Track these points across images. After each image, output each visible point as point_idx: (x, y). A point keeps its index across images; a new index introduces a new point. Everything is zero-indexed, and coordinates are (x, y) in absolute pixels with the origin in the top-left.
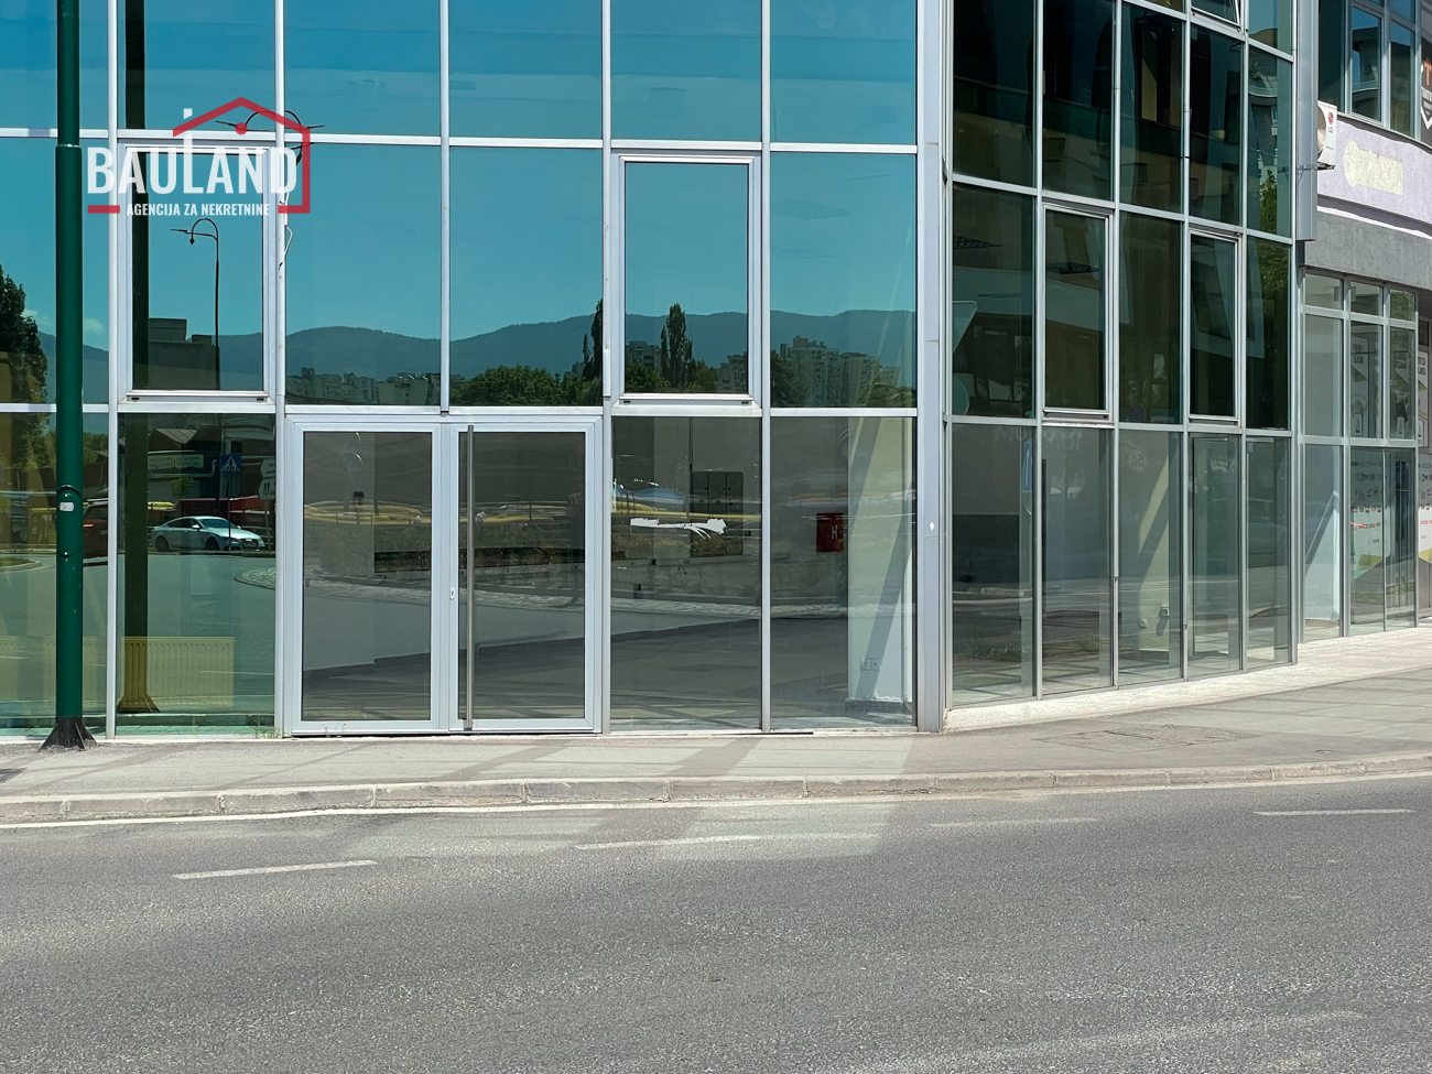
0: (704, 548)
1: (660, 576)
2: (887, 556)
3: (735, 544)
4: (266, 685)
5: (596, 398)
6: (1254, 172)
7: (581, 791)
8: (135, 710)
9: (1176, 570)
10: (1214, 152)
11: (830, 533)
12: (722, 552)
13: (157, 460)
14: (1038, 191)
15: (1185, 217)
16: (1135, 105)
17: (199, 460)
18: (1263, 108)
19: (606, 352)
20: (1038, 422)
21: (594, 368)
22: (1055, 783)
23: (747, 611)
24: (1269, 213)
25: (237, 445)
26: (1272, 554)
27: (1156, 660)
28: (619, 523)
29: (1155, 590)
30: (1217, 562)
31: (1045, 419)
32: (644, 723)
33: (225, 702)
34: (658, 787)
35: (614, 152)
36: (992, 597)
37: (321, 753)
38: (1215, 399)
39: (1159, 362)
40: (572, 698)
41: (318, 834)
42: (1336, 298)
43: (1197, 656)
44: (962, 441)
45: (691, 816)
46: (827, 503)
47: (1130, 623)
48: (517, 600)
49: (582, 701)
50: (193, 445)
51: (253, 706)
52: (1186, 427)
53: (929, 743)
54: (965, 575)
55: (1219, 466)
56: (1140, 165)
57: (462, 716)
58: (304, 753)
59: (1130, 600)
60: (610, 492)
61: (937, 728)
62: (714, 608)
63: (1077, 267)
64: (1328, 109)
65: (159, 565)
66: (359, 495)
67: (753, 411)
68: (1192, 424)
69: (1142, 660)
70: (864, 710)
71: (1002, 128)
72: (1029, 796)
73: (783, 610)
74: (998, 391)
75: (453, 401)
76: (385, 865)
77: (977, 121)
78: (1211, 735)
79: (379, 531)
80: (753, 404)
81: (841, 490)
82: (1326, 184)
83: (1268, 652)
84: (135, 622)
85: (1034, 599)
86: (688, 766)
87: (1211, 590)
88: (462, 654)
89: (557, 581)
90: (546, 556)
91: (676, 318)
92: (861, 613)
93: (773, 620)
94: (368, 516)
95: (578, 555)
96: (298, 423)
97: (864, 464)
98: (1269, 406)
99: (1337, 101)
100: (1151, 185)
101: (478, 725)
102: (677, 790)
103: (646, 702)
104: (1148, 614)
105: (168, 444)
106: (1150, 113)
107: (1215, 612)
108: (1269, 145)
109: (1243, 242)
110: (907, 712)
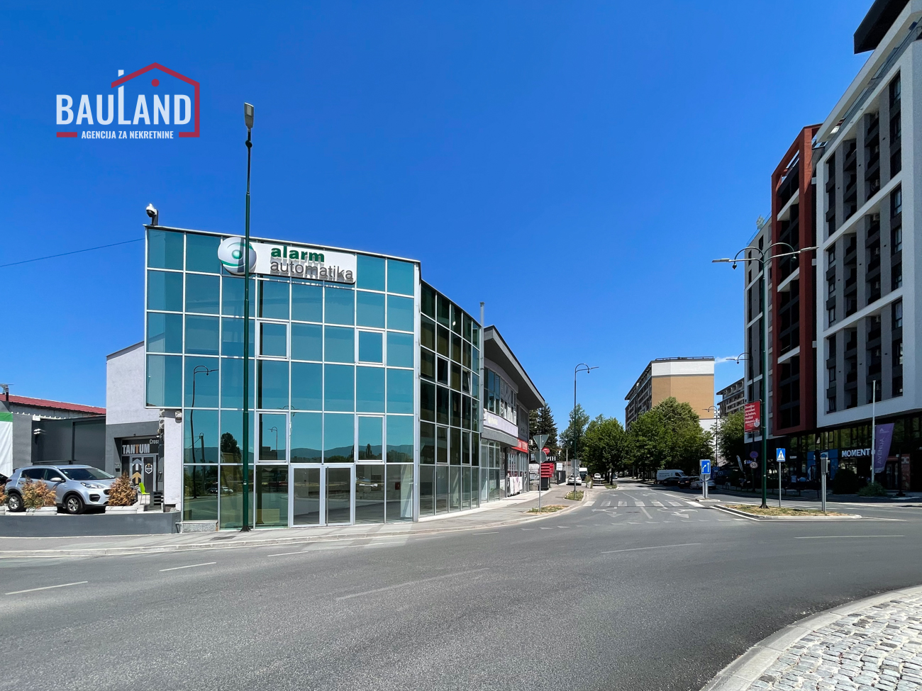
0: (374, 489)
1: (365, 495)
2: (408, 490)
3: (380, 489)
4: (286, 518)
5: (353, 461)
6: (473, 421)
7: (349, 536)
8: (260, 523)
9: (459, 492)
10: (466, 417)
11: (398, 486)
12: (377, 490)
13: (264, 475)
14: (436, 423)
15: (461, 428)
16: (452, 408)
17: (273, 475)
18: (475, 410)
19: (355, 453)
20: (435, 465)
21: (352, 456)
22: (438, 531)
23: (382, 501)
24: (475, 428)
25: (281, 471)
26: (476, 488)
27: (456, 508)
28: (357, 485)
29: (456, 495)
30: (467, 490)
31: (437, 464)
32: (362, 523)
33: (278, 522)
34: (364, 535)
35: (357, 415)
36: (427, 497)
37: (298, 531)
38: (466, 461)
39: (457, 454)
40: (348, 519)
41: (297, 546)
42: (487, 443)
43: (463, 507)
44: (422, 469)
45: (371, 540)
46: (397, 481)
47: (452, 502)
48: (337, 500)
49: (349, 519)
50: (272, 472)
51: (284, 523)
52: (461, 466)
53: (415, 525)
54: (422, 494)
55: (467, 473)
56: (454, 419)
57: (326, 523)
58: (294, 531)
59: (452, 497)
60: (356, 479)
61: (417, 522)
62: (376, 501)
63: (442, 436)
64: (485, 410)
65: (264, 495)
66: (305, 481)
67: (383, 463)
68: (462, 465)
69: (453, 508)
70: (404, 519)
71: (429, 411)
72: (433, 533)
73: (388, 501)
74: (429, 460)
75: (324, 462)
76: (310, 552)
77: (425, 410)
78: (465, 521)
79: (310, 488)
80: (383, 462)
81: (400, 478)
82: (485, 423)
83: (475, 506)
84: (259, 506)
85: (435, 498)
86: (370, 531)
87: (466, 495)
88: (326, 511)
89: (345, 497)
90: (343, 492)
91: (369, 446)
92: (403, 501)
93: (387, 503)
94: (307, 485)
95: (349, 491)
96: (293, 466)
97: (404, 473)
98: (475, 462)
99: (487, 409)
100: (456, 423)
101: (329, 524)
102: (368, 535)
103: (362, 519)
104: (455, 500)
105: (266, 471)
106: (455, 410)
107: (466, 499)
108: (476, 416)
109: (471, 433)
110: (411, 519)
